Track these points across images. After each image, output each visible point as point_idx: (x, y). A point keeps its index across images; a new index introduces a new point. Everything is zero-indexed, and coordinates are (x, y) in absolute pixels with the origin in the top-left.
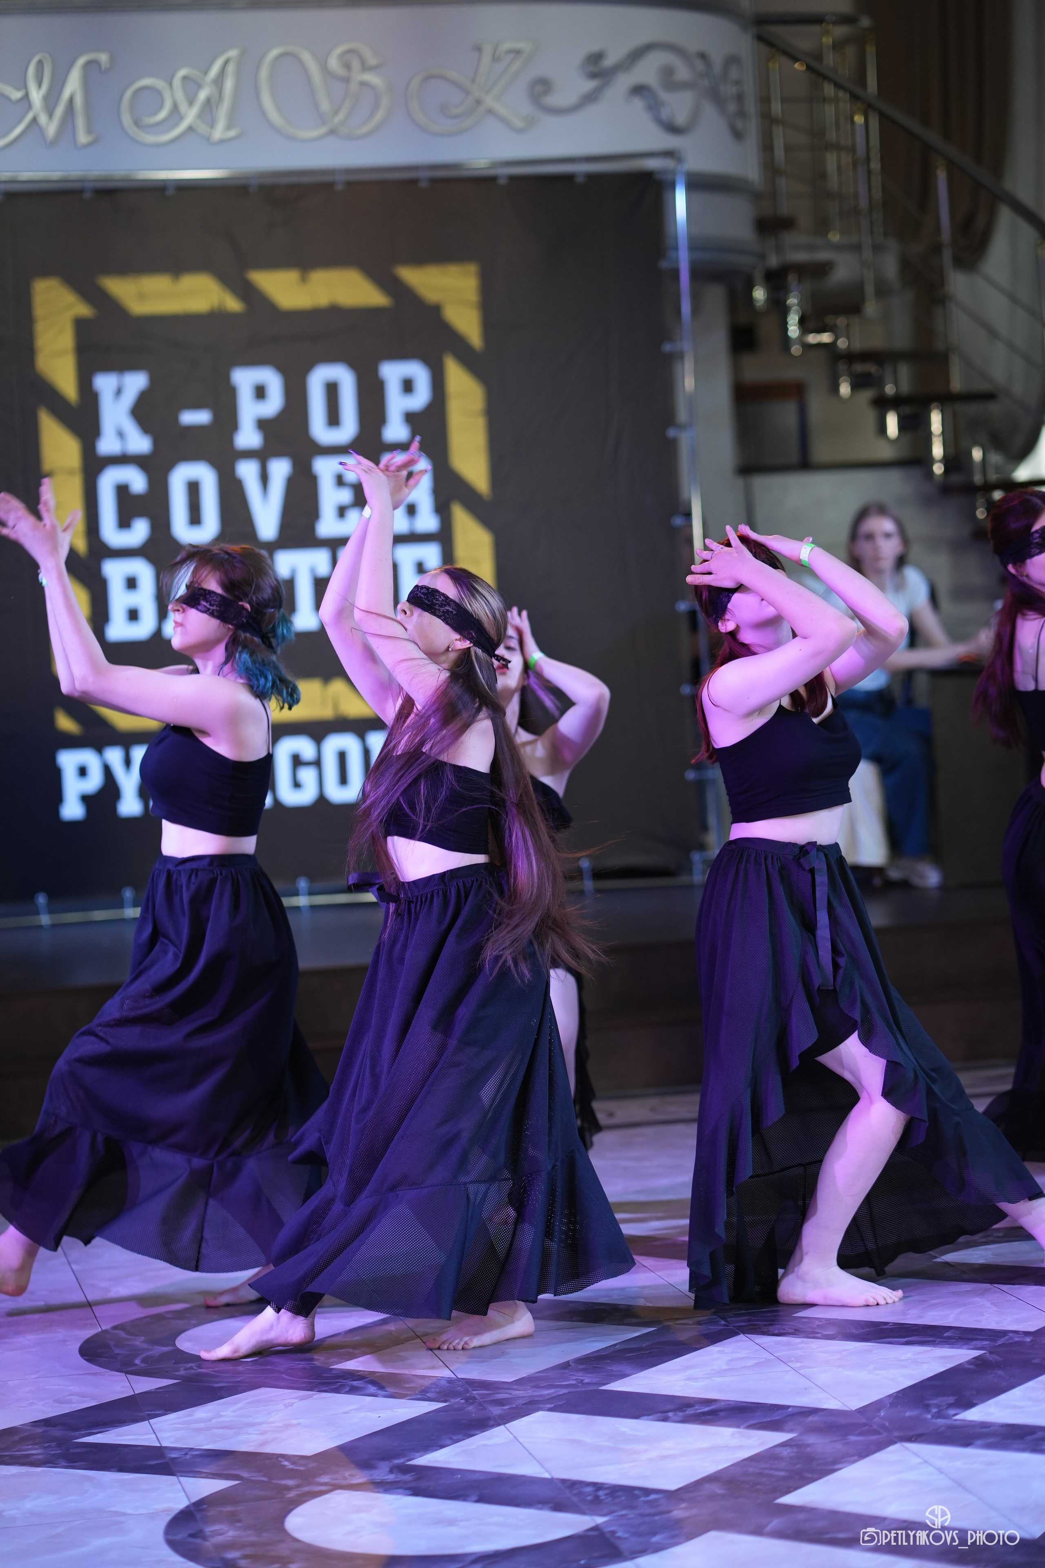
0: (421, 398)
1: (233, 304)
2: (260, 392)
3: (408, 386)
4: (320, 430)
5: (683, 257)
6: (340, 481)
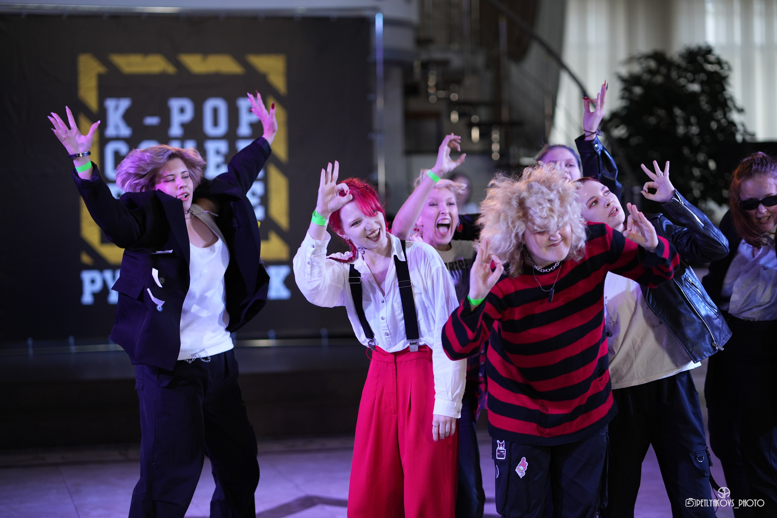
1: (171, 69)
2: (182, 110)
4: (209, 129)
5: (379, 56)
6: (218, 152)
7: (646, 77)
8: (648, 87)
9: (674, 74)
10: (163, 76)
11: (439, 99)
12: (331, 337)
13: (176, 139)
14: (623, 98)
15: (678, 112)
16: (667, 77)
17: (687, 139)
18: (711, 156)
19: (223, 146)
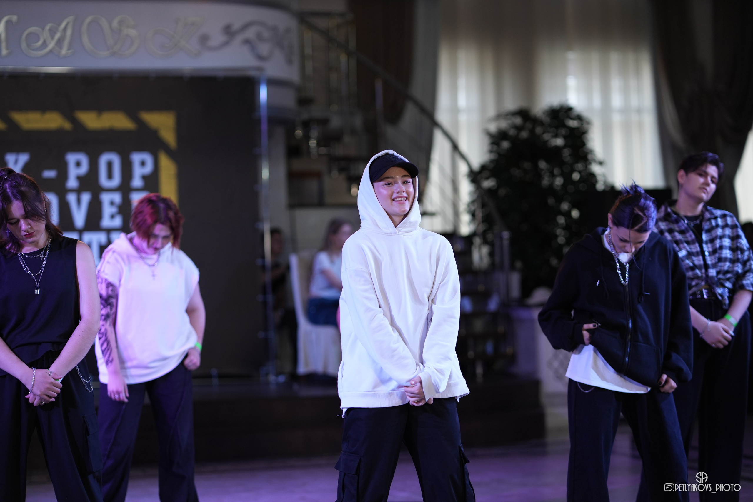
0: (148, 169)
1: (67, 126)
2: (78, 164)
3: (143, 164)
4: (104, 181)
5: (264, 113)
6: (112, 203)
7: (512, 132)
8: (515, 141)
9: (539, 130)
10: (59, 132)
11: (320, 155)
12: (221, 376)
13: (72, 191)
14: (491, 152)
15: (543, 165)
16: (532, 132)
17: (551, 190)
18: (574, 206)
19: (117, 198)
